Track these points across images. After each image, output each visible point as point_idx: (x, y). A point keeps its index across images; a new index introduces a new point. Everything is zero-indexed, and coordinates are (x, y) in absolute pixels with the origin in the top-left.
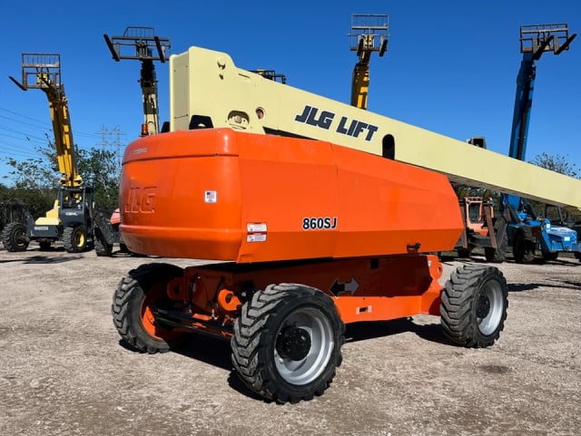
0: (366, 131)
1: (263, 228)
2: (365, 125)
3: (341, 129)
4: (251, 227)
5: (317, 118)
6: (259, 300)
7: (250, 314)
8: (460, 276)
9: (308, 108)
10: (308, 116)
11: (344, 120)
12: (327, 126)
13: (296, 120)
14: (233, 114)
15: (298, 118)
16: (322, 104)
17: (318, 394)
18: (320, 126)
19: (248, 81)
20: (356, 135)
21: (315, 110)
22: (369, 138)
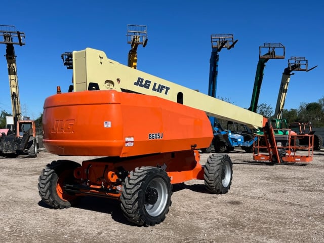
0: (165, 90)
1: (132, 139)
2: (164, 87)
3: (154, 89)
4: (127, 139)
5: (143, 83)
6: (134, 175)
7: (130, 182)
8: (212, 160)
9: (139, 79)
10: (139, 82)
11: (155, 84)
12: (148, 87)
13: (135, 84)
14: (107, 81)
15: (136, 84)
16: (146, 76)
17: (162, 220)
18: (145, 87)
19: (113, 65)
20: (161, 92)
21: (143, 80)
22: (166, 93)
